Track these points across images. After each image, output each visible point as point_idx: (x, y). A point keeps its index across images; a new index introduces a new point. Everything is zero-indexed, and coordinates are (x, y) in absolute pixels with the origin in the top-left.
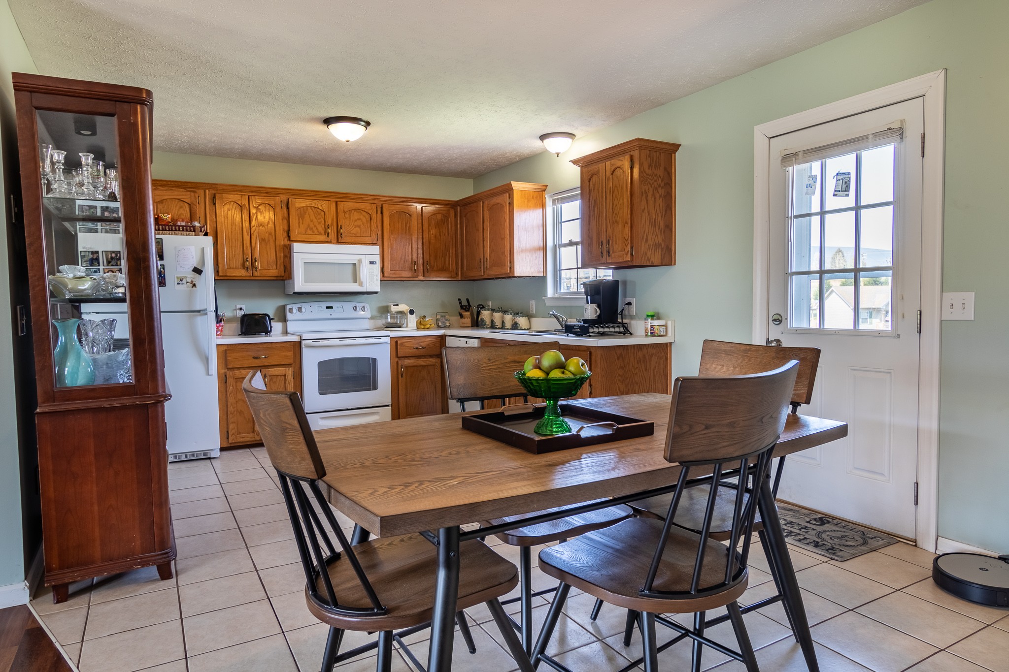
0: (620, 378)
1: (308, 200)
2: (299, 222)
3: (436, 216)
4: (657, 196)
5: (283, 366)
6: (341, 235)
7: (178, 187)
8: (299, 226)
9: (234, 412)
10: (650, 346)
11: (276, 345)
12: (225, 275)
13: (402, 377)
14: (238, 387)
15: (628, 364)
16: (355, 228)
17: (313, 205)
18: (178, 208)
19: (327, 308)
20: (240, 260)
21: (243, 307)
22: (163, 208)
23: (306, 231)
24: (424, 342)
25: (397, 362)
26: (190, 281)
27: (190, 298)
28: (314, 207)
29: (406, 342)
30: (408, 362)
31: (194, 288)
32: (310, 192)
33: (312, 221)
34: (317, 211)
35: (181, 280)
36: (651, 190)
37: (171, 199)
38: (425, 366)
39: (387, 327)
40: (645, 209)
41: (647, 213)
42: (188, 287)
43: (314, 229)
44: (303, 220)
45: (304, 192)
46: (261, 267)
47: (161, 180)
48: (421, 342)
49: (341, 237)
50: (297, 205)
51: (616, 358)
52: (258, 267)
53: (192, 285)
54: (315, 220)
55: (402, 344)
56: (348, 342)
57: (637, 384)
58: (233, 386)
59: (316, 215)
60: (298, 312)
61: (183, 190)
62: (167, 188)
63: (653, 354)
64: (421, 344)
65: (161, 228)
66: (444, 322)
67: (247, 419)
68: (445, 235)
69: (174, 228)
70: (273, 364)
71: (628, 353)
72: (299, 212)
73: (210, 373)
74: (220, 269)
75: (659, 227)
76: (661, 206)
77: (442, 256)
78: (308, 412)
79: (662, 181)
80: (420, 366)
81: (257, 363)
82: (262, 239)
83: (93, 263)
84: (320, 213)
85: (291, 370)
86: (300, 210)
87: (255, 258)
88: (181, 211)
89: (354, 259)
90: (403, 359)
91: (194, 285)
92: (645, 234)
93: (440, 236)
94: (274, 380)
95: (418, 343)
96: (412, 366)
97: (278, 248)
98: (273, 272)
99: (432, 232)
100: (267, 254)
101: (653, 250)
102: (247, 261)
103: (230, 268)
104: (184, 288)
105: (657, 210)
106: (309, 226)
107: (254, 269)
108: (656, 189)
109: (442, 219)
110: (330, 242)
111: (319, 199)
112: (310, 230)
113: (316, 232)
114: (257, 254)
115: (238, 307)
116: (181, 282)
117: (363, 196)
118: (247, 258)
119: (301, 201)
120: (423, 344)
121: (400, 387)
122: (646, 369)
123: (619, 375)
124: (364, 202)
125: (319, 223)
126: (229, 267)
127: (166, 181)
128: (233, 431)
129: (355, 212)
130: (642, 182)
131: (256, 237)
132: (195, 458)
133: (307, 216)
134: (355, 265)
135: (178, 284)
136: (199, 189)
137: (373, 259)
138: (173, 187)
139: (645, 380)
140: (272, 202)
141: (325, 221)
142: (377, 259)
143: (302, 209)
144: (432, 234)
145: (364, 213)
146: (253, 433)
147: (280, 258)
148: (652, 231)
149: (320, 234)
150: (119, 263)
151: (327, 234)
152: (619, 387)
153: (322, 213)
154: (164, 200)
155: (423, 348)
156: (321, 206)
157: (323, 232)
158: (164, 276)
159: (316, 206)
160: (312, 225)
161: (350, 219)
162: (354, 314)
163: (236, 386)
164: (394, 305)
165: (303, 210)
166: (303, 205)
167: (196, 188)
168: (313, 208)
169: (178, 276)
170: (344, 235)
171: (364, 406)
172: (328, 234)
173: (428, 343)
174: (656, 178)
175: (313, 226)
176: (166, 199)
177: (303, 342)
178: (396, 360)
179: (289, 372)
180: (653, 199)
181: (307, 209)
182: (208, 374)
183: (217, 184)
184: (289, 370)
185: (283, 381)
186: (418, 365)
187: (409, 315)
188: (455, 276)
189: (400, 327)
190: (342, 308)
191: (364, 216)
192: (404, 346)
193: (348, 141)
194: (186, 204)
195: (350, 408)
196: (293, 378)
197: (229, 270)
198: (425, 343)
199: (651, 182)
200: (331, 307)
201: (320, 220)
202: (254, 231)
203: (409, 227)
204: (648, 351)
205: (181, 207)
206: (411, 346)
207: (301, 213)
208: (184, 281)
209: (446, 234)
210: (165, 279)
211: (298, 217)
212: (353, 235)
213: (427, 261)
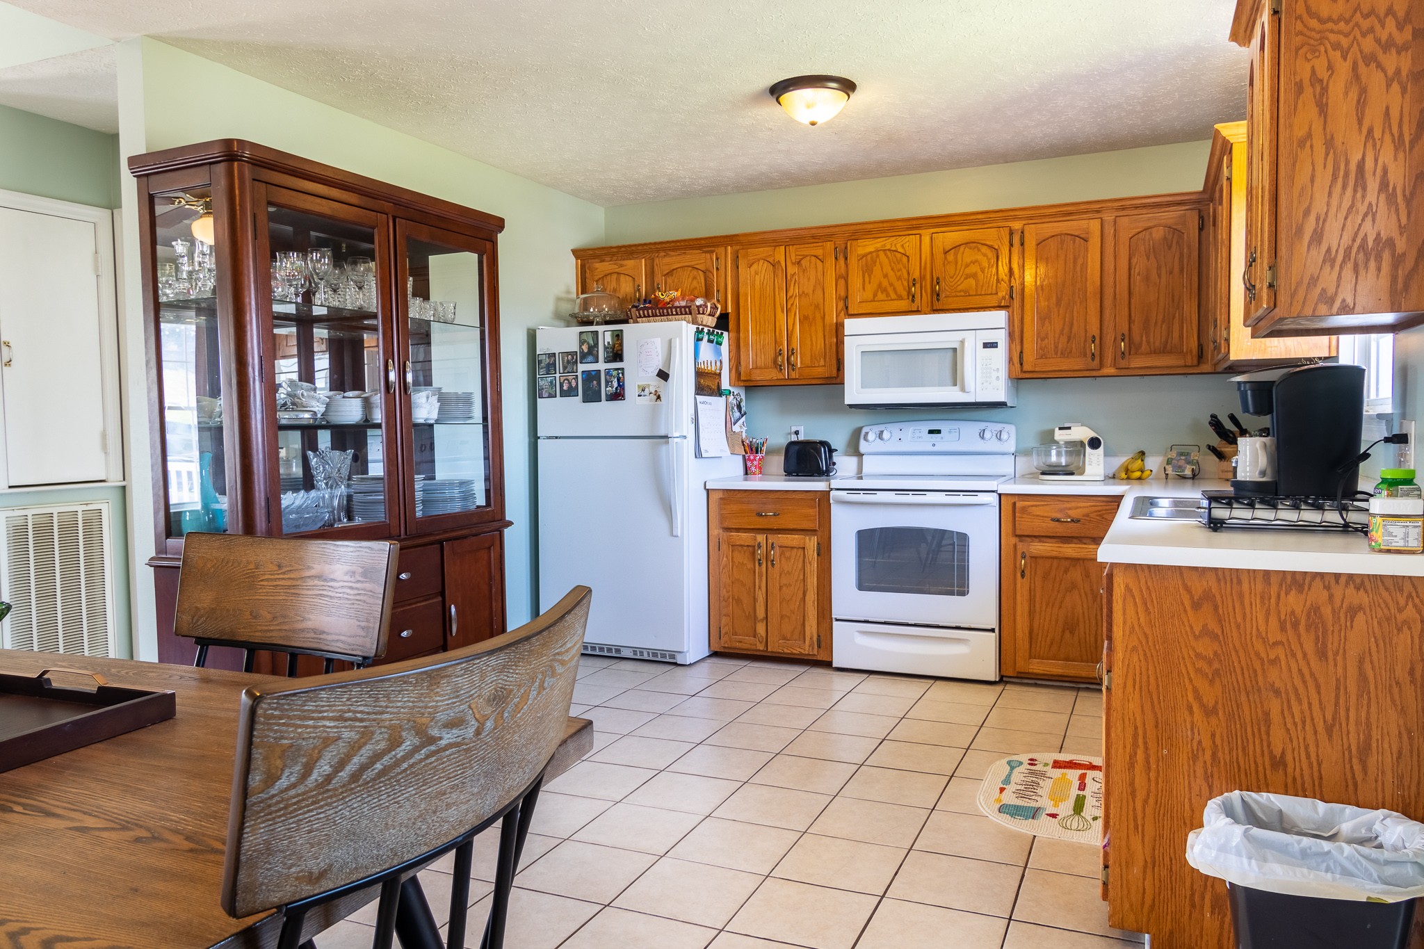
0: (1201, 664)
1: (879, 240)
2: (864, 281)
3: (1151, 234)
4: (1375, 80)
5: (801, 533)
6: (938, 295)
7: (692, 248)
8: (864, 289)
9: (729, 598)
10: (1343, 580)
11: (794, 496)
12: (748, 378)
13: (1023, 576)
14: (735, 560)
15: (1238, 627)
16: (965, 279)
17: (888, 247)
18: (690, 279)
19: (931, 432)
20: (771, 354)
21: (801, 429)
22: (673, 282)
23: (875, 295)
24: (1077, 508)
25: (1015, 546)
26: (653, 392)
27: (654, 416)
28: (889, 250)
29: (1032, 506)
30: (1038, 548)
31: (658, 402)
32: (881, 225)
33: (886, 276)
34: (895, 256)
35: (643, 390)
36: (1343, 68)
37: (682, 267)
38: (1078, 559)
39: (1043, 473)
40: (1309, 135)
41: (1320, 149)
42: (651, 400)
43: (890, 290)
44: (870, 276)
45: (872, 226)
46: (801, 363)
47: (668, 242)
48: (1070, 509)
49: (938, 300)
50: (861, 251)
51: (1187, 603)
52: (797, 364)
53: (655, 397)
54: (891, 274)
55: (1024, 509)
56: (910, 498)
57: (1277, 692)
58: (727, 557)
59: (893, 264)
60: (877, 439)
61: (699, 251)
62: (679, 252)
63: (1360, 608)
64: (1070, 512)
65: (650, 314)
66: (1180, 467)
67: (747, 614)
68: (1171, 272)
69: (665, 311)
70: (784, 527)
71: (1241, 596)
72: (864, 263)
73: (674, 534)
74: (742, 369)
75: (1384, 185)
76: (1395, 113)
77: (1163, 322)
78: (838, 617)
79: (1400, 27)
80: (1067, 559)
81: (761, 523)
82: (804, 315)
83: (549, 370)
84: (901, 260)
85: (815, 539)
86: (866, 260)
87: (793, 350)
88: (695, 283)
89: (950, 340)
90: (1029, 539)
91: (659, 397)
92: (1312, 218)
93: (1159, 276)
94: (787, 554)
95: (1061, 511)
96: (1047, 558)
97: (827, 329)
98: (821, 371)
99: (1137, 271)
100: (811, 340)
101: (1350, 265)
102: (780, 354)
103: (756, 368)
104: (647, 401)
105: (1370, 131)
106: (880, 285)
107: (790, 367)
108: (1370, 59)
109: (1165, 239)
110: (917, 312)
111: (897, 234)
112: (882, 293)
113: (893, 296)
114: (796, 344)
115: (794, 429)
116: (642, 393)
117: (980, 216)
118: (780, 350)
119: (868, 242)
120: (1075, 514)
121: (1019, 598)
122: (1322, 654)
123: (1198, 655)
124: (986, 226)
125: (899, 278)
126: (755, 366)
127: (673, 242)
128: (727, 628)
129: (967, 249)
130: (1297, 50)
131: (795, 314)
132: (659, 659)
133: (877, 269)
134: (955, 350)
135: (639, 396)
136: (718, 246)
137: (990, 337)
138: (685, 249)
139: (1318, 687)
140: (819, 252)
141: (908, 273)
142: (1001, 337)
143: (869, 256)
144: (1139, 274)
145: (984, 249)
146: (755, 637)
147: (831, 346)
148: (1346, 203)
149: (900, 298)
150: (575, 368)
151: (911, 297)
152: (1195, 690)
153: (905, 259)
154: (673, 270)
155: (1072, 520)
156: (902, 246)
157: (904, 294)
158: (623, 384)
159: (893, 248)
160: (885, 283)
161: (956, 263)
162: (980, 446)
163: (732, 558)
164: (1060, 429)
165: (872, 258)
166: (871, 249)
167: (714, 246)
168: (888, 253)
169: (640, 384)
170: (942, 295)
171: (941, 624)
172: (913, 296)
173: (1085, 511)
174: (1365, 24)
175: (887, 284)
176: (677, 269)
177: (832, 493)
178: (1014, 540)
179: (812, 543)
180: (1353, 95)
181: (878, 256)
182: (672, 535)
183: (737, 235)
184: (810, 539)
185: (801, 559)
186: (1061, 555)
187: (1088, 449)
188: (1195, 362)
189: (1072, 474)
190: (961, 434)
191: (985, 255)
192: (1029, 514)
193: (813, 124)
194: (700, 272)
195: (913, 622)
196: (818, 555)
197: (755, 371)
198: (1079, 511)
199: (1345, 42)
200: (939, 432)
201: (900, 273)
202: (792, 304)
203: (1082, 265)
204: (1331, 596)
205: (694, 278)
206: (1046, 514)
207: (866, 264)
208: (647, 391)
209: (1176, 270)
210: (624, 389)
211: (863, 271)
212: (962, 294)
213: (1123, 335)
